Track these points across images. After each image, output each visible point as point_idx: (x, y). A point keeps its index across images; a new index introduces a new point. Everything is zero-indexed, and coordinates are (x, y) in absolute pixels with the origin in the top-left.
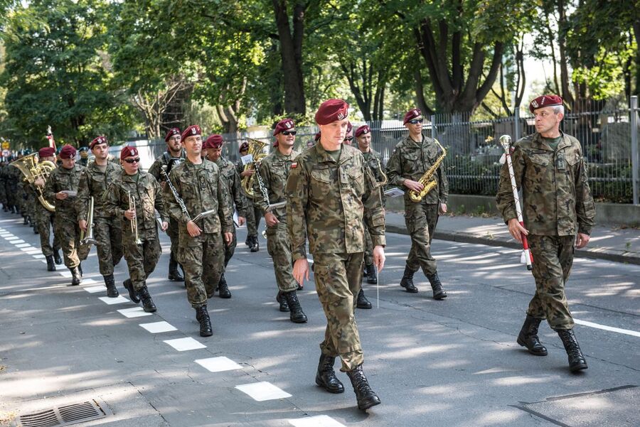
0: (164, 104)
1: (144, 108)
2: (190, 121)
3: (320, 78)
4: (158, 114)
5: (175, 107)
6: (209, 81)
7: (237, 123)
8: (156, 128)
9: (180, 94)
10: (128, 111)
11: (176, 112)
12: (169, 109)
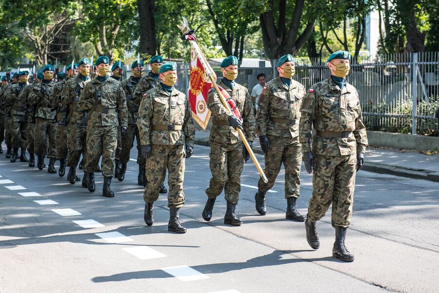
0: (52, 36)
1: (34, 39)
2: (75, 52)
3: (193, 18)
4: (46, 45)
5: (62, 39)
6: (88, 19)
7: (111, 56)
8: (44, 57)
9: (66, 28)
10: (18, 41)
11: (62, 43)
12: (56, 40)
